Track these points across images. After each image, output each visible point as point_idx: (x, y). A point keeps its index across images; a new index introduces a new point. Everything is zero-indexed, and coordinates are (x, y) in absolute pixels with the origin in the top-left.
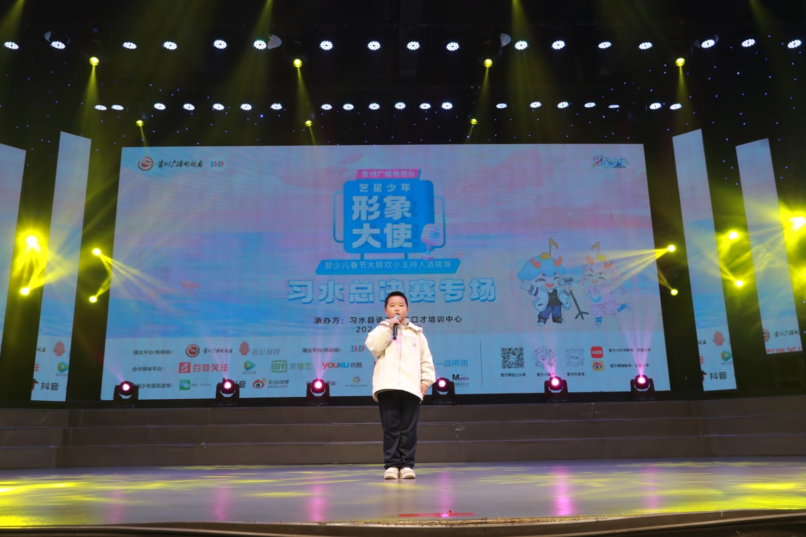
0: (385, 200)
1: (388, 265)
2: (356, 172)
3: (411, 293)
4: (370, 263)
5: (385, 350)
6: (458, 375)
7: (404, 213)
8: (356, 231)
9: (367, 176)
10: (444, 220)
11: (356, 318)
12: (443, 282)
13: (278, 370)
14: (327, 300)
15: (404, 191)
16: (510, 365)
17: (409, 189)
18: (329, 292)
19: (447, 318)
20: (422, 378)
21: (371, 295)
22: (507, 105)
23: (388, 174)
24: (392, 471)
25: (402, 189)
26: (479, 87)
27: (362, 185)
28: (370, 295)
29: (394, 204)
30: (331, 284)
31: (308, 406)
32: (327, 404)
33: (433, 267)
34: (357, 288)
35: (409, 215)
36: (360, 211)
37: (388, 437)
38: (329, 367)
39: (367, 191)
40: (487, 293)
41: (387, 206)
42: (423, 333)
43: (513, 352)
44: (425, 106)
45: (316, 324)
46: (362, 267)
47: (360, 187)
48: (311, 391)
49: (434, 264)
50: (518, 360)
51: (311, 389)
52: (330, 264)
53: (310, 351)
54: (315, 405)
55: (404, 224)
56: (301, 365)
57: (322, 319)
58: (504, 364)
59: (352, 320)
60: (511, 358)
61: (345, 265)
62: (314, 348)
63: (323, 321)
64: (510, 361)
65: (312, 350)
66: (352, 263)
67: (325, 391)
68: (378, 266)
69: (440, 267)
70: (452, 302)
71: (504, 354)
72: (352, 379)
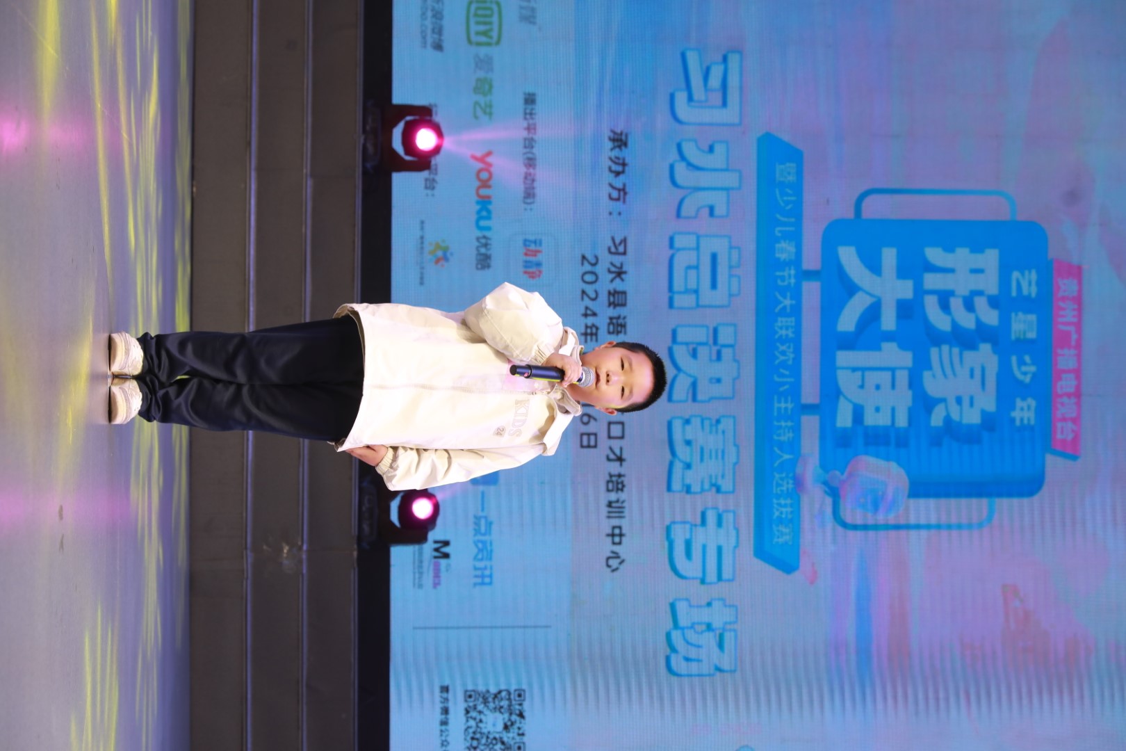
1: (783, 353)
2: (1075, 261)
3: (696, 422)
4: (791, 299)
5: (483, 341)
6: (446, 556)
7: (943, 405)
8: (889, 257)
9: (1061, 294)
10: (918, 527)
11: (624, 253)
12: (729, 518)
13: (472, 21)
14: (680, 168)
15: (1014, 408)
16: (473, 714)
17: (1018, 423)
19: (620, 528)
20: (401, 451)
21: (695, 301)
23: (1066, 360)
24: (131, 357)
25: (1018, 400)
27: (1034, 276)
28: (694, 297)
29: (972, 376)
30: (730, 180)
31: (365, 108)
32: (369, 165)
33: (774, 492)
34: (714, 257)
35: (937, 419)
36: (952, 271)
37: (231, 348)
38: (479, 171)
39: (1014, 294)
40: (693, 653)
41: (969, 355)
42: (540, 457)
43: (513, 724)
45: (612, 135)
46: (778, 274)
47: (1027, 273)
48: (409, 118)
49: (785, 492)
50: (488, 737)
51: (417, 117)
52: (792, 178)
53: (529, 115)
54: (368, 128)
55: (910, 404)
56: (487, 87)
57: (625, 153)
58: (477, 696)
59: (620, 244)
60: (496, 718)
61: (785, 224)
62: (537, 127)
63: (617, 155)
64: (485, 715)
65: (531, 122)
66: (793, 244)
67: (408, 158)
68: (779, 324)
69: (775, 510)
70: (666, 544)
71: (507, 697)
72: (444, 241)
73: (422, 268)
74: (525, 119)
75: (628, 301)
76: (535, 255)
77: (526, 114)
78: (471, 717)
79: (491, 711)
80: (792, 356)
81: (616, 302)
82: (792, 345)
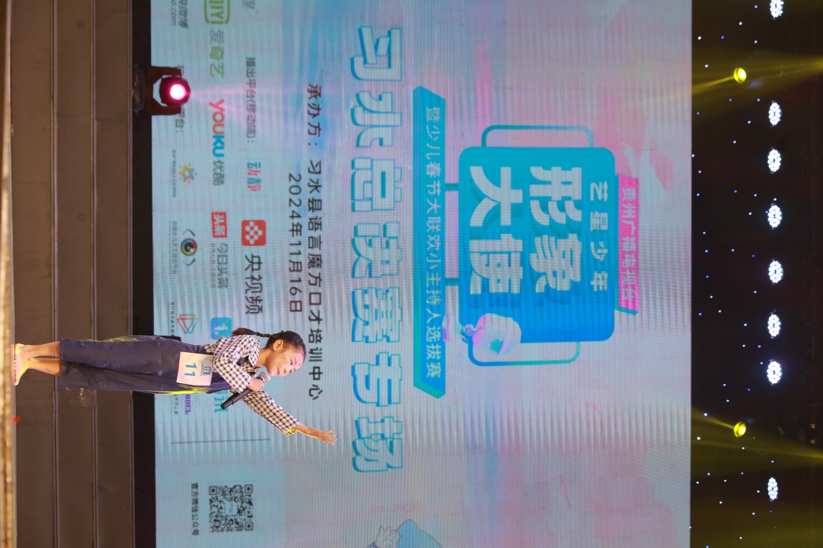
0: (573, 237)
1: (433, 242)
2: (634, 176)
3: (372, 292)
4: (438, 204)
7: (543, 278)
8: (506, 173)
9: (624, 198)
10: (527, 363)
11: (320, 173)
12: (395, 360)
13: (208, 6)
14: (359, 110)
15: (592, 279)
16: (216, 503)
17: (595, 290)
18: (375, 115)
19: (319, 368)
21: (370, 206)
22: (775, 500)
23: (628, 244)
25: (596, 273)
26: (813, 442)
27: (606, 186)
28: (369, 203)
29: (564, 257)
31: (133, 69)
32: (136, 111)
33: (429, 339)
34: (383, 175)
35: (540, 287)
36: (549, 183)
38: (215, 115)
39: (592, 199)
40: (373, 455)
41: (562, 242)
43: (244, 509)
44: (774, 326)
45: (310, 88)
46: (428, 186)
47: (600, 184)
48: (165, 76)
49: (435, 340)
50: (226, 519)
51: (170, 76)
52: (436, 118)
53: (250, 73)
54: (136, 84)
55: (522, 277)
56: (220, 53)
57: (319, 101)
58: (218, 490)
59: (317, 166)
60: (232, 505)
61: (433, 151)
62: (257, 82)
63: (315, 103)
64: (224, 504)
65: (252, 78)
66: (439, 164)
67: (163, 105)
68: (430, 222)
69: (428, 353)
70: (352, 379)
71: (240, 490)
72: (190, 165)
73: (174, 184)
74: (248, 76)
75: (323, 208)
76: (256, 175)
77: (248, 73)
78: (214, 506)
79: (228, 500)
80: (440, 244)
81: (314, 208)
82: (439, 237)
